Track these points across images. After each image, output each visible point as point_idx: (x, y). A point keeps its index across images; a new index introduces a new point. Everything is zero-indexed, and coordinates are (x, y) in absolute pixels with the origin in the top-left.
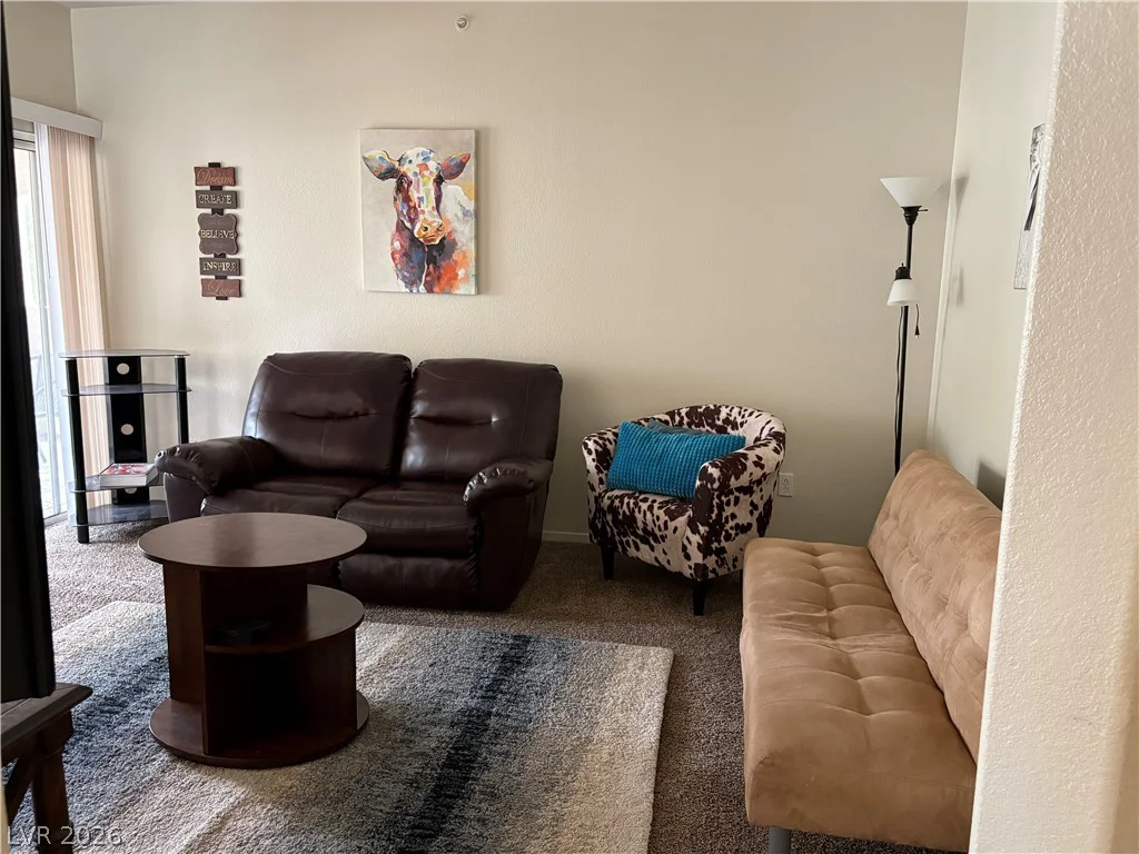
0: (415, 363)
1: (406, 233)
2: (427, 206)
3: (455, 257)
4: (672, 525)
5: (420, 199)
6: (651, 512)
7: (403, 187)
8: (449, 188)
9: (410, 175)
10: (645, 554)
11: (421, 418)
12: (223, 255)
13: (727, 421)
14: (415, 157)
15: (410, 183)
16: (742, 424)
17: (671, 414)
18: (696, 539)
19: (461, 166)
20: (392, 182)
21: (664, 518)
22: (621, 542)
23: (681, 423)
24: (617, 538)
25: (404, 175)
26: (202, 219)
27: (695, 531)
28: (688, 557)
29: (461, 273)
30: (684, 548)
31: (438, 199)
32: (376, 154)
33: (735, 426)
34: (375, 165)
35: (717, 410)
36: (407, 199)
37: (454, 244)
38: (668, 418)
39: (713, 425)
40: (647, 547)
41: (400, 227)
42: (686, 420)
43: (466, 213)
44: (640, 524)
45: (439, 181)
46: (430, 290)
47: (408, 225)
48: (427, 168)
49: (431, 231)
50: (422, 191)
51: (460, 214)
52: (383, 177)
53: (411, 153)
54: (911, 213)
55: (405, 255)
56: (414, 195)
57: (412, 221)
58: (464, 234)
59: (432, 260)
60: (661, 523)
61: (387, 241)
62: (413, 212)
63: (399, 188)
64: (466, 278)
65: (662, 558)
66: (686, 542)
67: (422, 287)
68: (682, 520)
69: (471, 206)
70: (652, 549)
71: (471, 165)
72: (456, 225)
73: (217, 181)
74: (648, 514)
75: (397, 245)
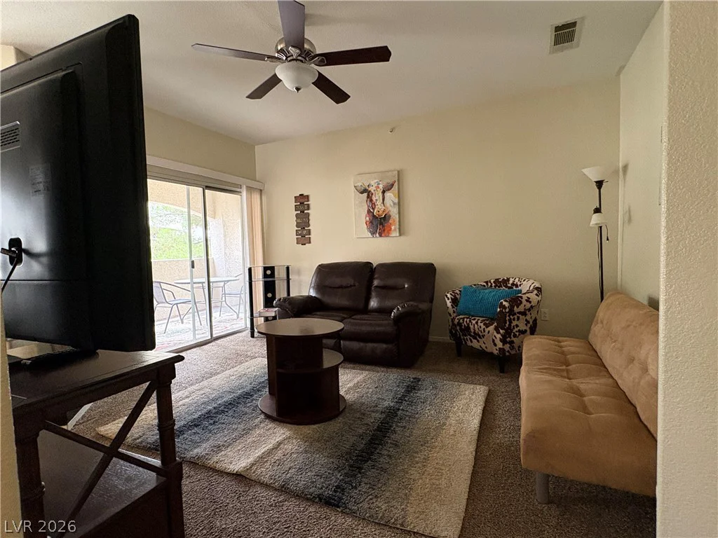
0: (375, 266)
1: (371, 214)
2: (379, 203)
3: (390, 221)
4: (487, 330)
5: (376, 200)
6: (477, 325)
7: (369, 197)
8: (388, 194)
9: (372, 191)
10: (475, 344)
11: (376, 287)
12: (304, 228)
13: (513, 284)
14: (374, 184)
15: (372, 194)
16: (520, 285)
17: (487, 282)
18: (499, 336)
19: (392, 185)
20: (366, 194)
21: (483, 327)
22: (464, 339)
23: (491, 286)
24: (462, 337)
25: (370, 191)
26: (297, 215)
27: (498, 332)
28: (495, 345)
29: (393, 228)
30: (493, 341)
31: (383, 199)
32: (360, 184)
33: (517, 286)
34: (359, 188)
35: (508, 280)
36: (371, 200)
37: (390, 216)
38: (485, 284)
39: (506, 286)
40: (476, 341)
41: (369, 211)
42: (493, 285)
43: (394, 204)
44: (472, 330)
45: (384, 192)
46: (381, 236)
47: (372, 210)
48: (379, 187)
49: (381, 212)
50: (377, 197)
51: (392, 204)
52: (362, 193)
53: (372, 183)
54: (599, 184)
55: (371, 222)
56: (374, 199)
57: (373, 209)
58: (394, 212)
59: (381, 224)
60: (482, 329)
61: (364, 218)
62: (373, 205)
63: (368, 197)
64: (395, 230)
65: (483, 346)
66: (494, 338)
67: (377, 235)
68: (491, 328)
69: (396, 201)
70: (478, 341)
71: (396, 184)
72: (390, 208)
73: (302, 201)
74: (476, 325)
75: (368, 218)
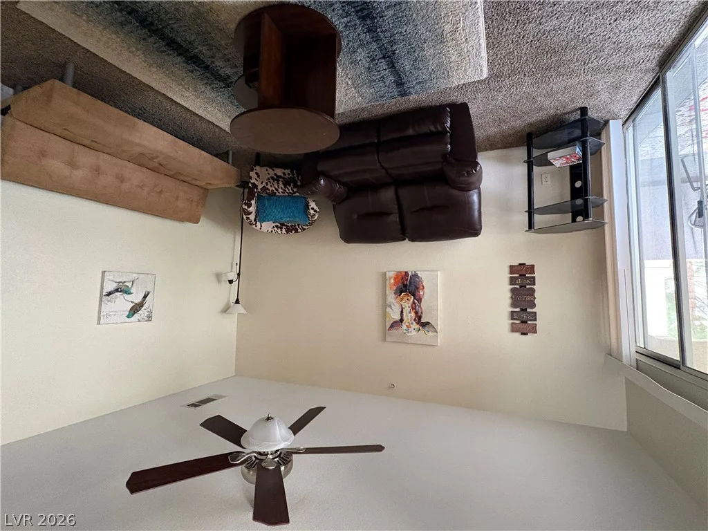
0: (407, 240)
1: (417, 298)
2: (407, 309)
3: (395, 288)
4: (264, 184)
5: (410, 313)
6: (279, 189)
7: (418, 318)
8: (397, 317)
9: (415, 323)
10: (279, 172)
12: (521, 287)
13: (281, 228)
14: (413, 332)
15: (415, 320)
16: (274, 227)
17: (304, 229)
18: (253, 181)
19: (392, 326)
20: (423, 320)
21: (269, 187)
22: (293, 174)
23: (298, 225)
24: (295, 176)
25: (418, 323)
26: (533, 306)
27: (253, 184)
28: (257, 173)
29: (392, 281)
30: (259, 177)
31: (402, 312)
32: (431, 334)
33: (277, 227)
34: (431, 329)
35: (287, 232)
36: (416, 313)
37: (395, 293)
38: (304, 227)
39: (287, 226)
40: (278, 174)
41: (420, 301)
42: (297, 227)
43: (390, 306)
44: (281, 183)
45: (402, 320)
46: (406, 273)
47: (416, 301)
48: (407, 326)
49: (406, 298)
50: (409, 316)
51: (392, 306)
52: (428, 323)
53: (414, 333)
54: (237, 302)
55: (418, 288)
56: (413, 315)
57: (414, 303)
58: (391, 297)
59: (405, 286)
60: (269, 185)
61: (426, 294)
62: (414, 307)
63: (420, 318)
64: (390, 279)
65: (270, 170)
66: (258, 179)
67: (410, 274)
68: (260, 187)
69: (388, 310)
70: (275, 174)
71: (388, 327)
72: (395, 302)
73: (524, 326)
74: (277, 187)
75: (421, 293)
